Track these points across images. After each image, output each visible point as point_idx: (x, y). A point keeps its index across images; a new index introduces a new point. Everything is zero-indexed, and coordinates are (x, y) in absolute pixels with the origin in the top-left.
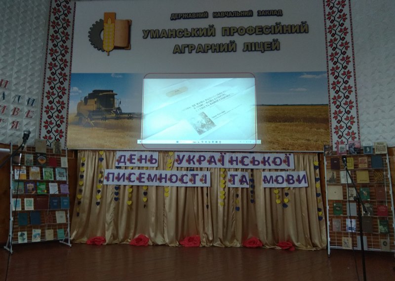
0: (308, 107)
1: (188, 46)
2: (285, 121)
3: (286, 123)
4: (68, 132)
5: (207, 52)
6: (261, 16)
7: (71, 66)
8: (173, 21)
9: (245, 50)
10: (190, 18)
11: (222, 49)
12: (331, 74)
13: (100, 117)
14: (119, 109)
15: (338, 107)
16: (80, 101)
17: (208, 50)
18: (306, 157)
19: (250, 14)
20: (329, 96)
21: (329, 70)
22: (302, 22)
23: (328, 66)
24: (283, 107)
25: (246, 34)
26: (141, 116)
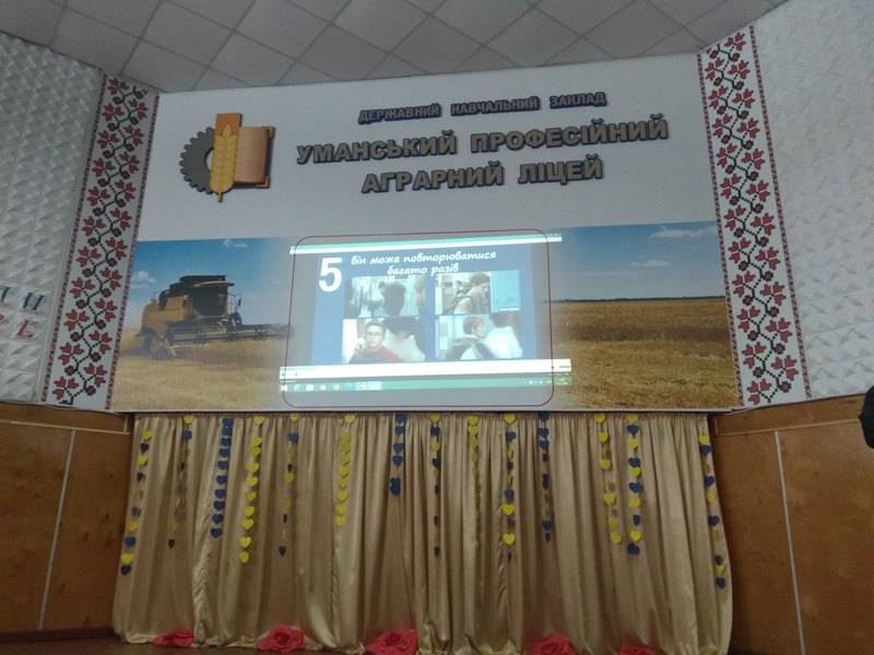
1: (395, 176)
2: (623, 338)
3: (624, 342)
4: (117, 372)
5: (438, 188)
6: (558, 107)
7: (137, 226)
8: (366, 125)
9: (524, 179)
10: (401, 118)
11: (470, 182)
12: (726, 226)
13: (193, 336)
14: (236, 316)
15: (748, 301)
16: (149, 302)
17: (440, 182)
18: (679, 422)
19: (533, 104)
20: (726, 277)
21: (722, 218)
22: (652, 116)
23: (718, 210)
24: (614, 305)
25: (527, 148)
26: (284, 332)
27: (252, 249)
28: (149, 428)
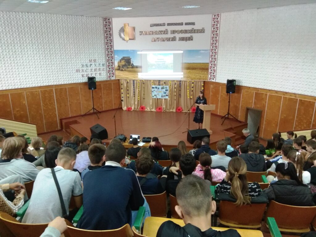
0: (202, 64)
1: (157, 38)
2: (193, 69)
4: (115, 73)
6: (186, 25)
7: (113, 47)
8: (151, 27)
9: (179, 40)
10: (158, 26)
11: (170, 40)
12: (211, 51)
13: (126, 67)
14: (133, 64)
16: (118, 61)
17: (165, 40)
19: (181, 24)
20: (210, 60)
21: (211, 49)
22: (202, 28)
24: (192, 64)
25: (180, 34)
26: (141, 67)
27: (134, 52)
28: (122, 81)
